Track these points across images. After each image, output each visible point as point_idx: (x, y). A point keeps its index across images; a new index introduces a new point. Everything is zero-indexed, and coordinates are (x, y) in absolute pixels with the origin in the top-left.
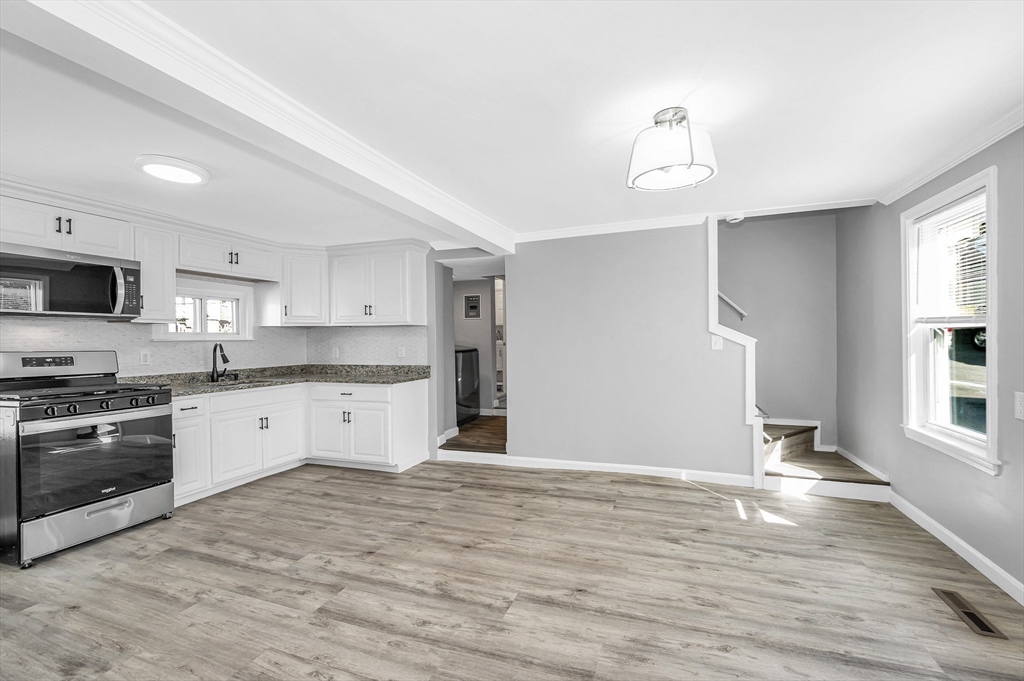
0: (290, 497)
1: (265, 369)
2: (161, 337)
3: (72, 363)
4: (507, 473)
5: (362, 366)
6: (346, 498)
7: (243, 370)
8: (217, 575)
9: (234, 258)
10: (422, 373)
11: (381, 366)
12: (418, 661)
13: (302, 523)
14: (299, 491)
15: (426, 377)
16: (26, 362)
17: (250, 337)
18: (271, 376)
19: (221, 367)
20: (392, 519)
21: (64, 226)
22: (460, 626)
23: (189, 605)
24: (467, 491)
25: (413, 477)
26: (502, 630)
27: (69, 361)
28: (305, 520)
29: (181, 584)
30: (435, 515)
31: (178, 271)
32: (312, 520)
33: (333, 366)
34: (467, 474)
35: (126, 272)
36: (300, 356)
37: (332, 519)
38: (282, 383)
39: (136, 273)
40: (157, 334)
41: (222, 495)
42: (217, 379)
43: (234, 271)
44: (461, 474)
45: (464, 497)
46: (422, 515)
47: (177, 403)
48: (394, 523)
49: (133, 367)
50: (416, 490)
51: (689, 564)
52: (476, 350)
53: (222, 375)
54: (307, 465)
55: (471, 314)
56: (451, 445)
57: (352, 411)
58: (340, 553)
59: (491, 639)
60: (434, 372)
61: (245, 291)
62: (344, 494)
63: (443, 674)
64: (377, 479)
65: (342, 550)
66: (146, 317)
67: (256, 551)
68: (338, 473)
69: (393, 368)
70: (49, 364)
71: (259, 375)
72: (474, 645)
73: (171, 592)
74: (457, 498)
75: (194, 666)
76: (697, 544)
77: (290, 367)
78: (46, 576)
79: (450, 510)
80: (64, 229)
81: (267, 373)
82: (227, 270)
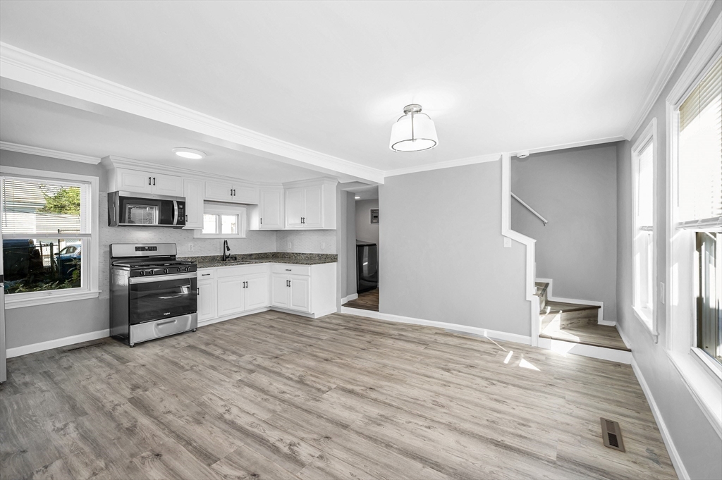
0: (254, 327)
1: (252, 255)
2: (199, 236)
3: (156, 250)
4: (376, 323)
5: (303, 254)
6: (281, 329)
7: (240, 255)
8: (203, 359)
9: (233, 192)
10: (332, 258)
11: (312, 254)
12: (271, 408)
13: (252, 339)
14: (259, 324)
15: (335, 261)
16: (137, 249)
17: (244, 236)
18: (255, 258)
19: (227, 253)
20: (297, 342)
21: (152, 181)
22: (299, 396)
23: (187, 370)
24: (345, 331)
25: (322, 322)
26: (318, 401)
27: (154, 249)
28: (254, 338)
29: (187, 362)
30: (320, 343)
31: (204, 201)
32: (257, 339)
33: (288, 253)
34: (352, 322)
35: (179, 203)
36: (272, 248)
37: (268, 339)
38: (256, 263)
39: (183, 203)
40: (196, 235)
41: (223, 323)
42: (225, 259)
43: (234, 199)
44: (348, 322)
45: (342, 334)
46: (312, 342)
47: (200, 272)
48: (296, 344)
49: (184, 251)
50: (318, 328)
51: (445, 383)
52: (375, 245)
53: (228, 257)
54: (271, 310)
55: (374, 221)
56: (350, 304)
57: (291, 280)
58: (262, 356)
59: (311, 404)
60: (339, 258)
61: (243, 210)
62: (280, 327)
63: (278, 415)
64: (302, 321)
65: (264, 354)
66: (189, 226)
67: (225, 350)
68: (283, 316)
69: (318, 255)
70: (147, 250)
71: (248, 257)
72: (300, 405)
73: (182, 364)
74: (337, 334)
75: (178, 395)
76: (460, 374)
77: (266, 253)
78: (138, 352)
79: (330, 341)
80: (152, 183)
81: (253, 257)
82: (230, 199)
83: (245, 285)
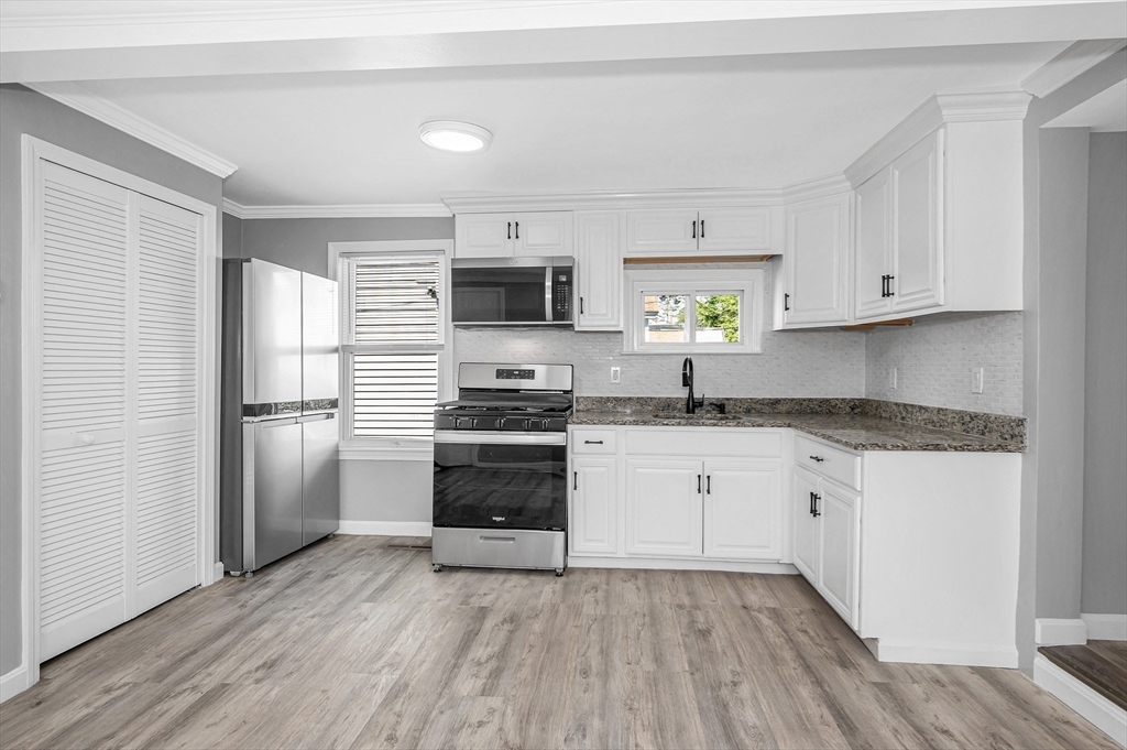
1: (777, 401)
2: (636, 348)
3: (533, 378)
5: (921, 408)
7: (741, 400)
9: (698, 229)
10: (1009, 436)
16: (500, 374)
17: (757, 349)
18: (788, 413)
21: (513, 231)
27: (530, 374)
31: (626, 261)
35: (557, 272)
39: (568, 271)
40: (628, 346)
42: (693, 409)
43: (707, 248)
49: (601, 383)
53: (703, 405)
57: (822, 494)
62: (720, 644)
66: (587, 323)
69: (961, 414)
70: (516, 377)
71: (767, 409)
77: (828, 400)
80: (513, 235)
81: (781, 408)
82: (689, 249)
83: (704, 484)
